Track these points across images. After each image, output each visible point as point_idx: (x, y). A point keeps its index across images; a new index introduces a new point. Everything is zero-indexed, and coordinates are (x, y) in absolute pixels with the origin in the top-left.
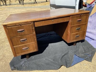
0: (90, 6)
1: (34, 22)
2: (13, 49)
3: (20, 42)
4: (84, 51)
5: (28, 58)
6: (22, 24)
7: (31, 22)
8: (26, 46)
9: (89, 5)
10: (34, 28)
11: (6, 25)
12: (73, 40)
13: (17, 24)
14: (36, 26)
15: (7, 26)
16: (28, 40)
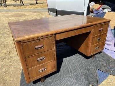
0: (97, 12)
1: (55, 34)
2: (27, 72)
3: (36, 62)
4: (106, 64)
5: (44, 82)
6: (42, 38)
7: (53, 34)
8: (43, 66)
9: (96, 10)
10: (54, 42)
11: (21, 41)
12: (94, 52)
13: (35, 39)
14: (57, 39)
15: (23, 42)
16: (46, 58)
